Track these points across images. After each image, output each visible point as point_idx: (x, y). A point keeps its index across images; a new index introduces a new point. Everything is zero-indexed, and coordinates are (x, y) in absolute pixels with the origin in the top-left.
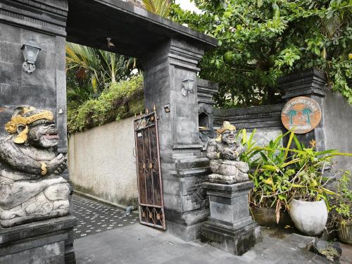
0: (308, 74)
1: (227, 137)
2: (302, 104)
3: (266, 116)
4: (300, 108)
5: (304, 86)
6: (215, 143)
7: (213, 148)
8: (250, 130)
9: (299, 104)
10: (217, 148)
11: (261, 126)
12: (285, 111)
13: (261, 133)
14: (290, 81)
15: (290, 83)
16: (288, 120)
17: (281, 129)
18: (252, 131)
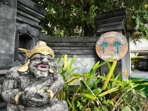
0: (121, 12)
1: (36, 66)
2: (114, 37)
3: (84, 45)
4: (111, 41)
5: (115, 23)
6: (16, 75)
7: (11, 84)
8: (70, 56)
9: (111, 37)
10: (19, 83)
11: (79, 53)
12: (99, 43)
13: (79, 59)
14: (105, 18)
15: (105, 20)
16: (101, 50)
17: (94, 57)
18: (72, 57)
